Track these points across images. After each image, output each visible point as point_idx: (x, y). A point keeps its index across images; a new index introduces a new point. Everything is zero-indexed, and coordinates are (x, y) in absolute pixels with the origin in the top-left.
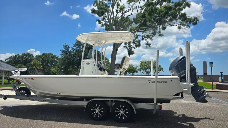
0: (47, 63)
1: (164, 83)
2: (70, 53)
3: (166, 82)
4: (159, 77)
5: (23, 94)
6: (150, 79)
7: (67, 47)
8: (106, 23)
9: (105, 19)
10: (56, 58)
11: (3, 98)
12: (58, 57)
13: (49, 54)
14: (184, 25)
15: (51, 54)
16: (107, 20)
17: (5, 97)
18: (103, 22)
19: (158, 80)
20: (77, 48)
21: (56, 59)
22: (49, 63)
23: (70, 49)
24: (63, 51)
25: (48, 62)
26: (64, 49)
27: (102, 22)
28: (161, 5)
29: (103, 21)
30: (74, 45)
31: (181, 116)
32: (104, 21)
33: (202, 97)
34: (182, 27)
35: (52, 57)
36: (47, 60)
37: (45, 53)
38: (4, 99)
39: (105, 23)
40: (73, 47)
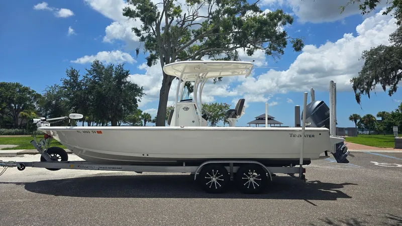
0: (10, 104)
1: (310, 137)
2: (79, 85)
3: (313, 136)
4: (306, 128)
5: (55, 159)
6: (291, 133)
7: (73, 74)
8: (149, 35)
9: (148, 28)
10: (30, 93)
11: (16, 167)
12: (33, 91)
13: (13, 85)
14: (275, 49)
15: (18, 85)
16: (152, 31)
17: (22, 166)
18: (145, 34)
19: (306, 133)
20: (95, 77)
21: (28, 96)
22: (13, 102)
23: (80, 79)
24: (65, 82)
25: (11, 101)
26: (68, 79)
27: (142, 32)
28: (243, 14)
29: (145, 32)
30: (89, 71)
31: (316, 183)
32: (147, 31)
33: (343, 155)
34: (272, 51)
35: (20, 91)
36: (8, 96)
37: (6, 82)
38: (19, 169)
39: (147, 34)
40: (87, 74)
